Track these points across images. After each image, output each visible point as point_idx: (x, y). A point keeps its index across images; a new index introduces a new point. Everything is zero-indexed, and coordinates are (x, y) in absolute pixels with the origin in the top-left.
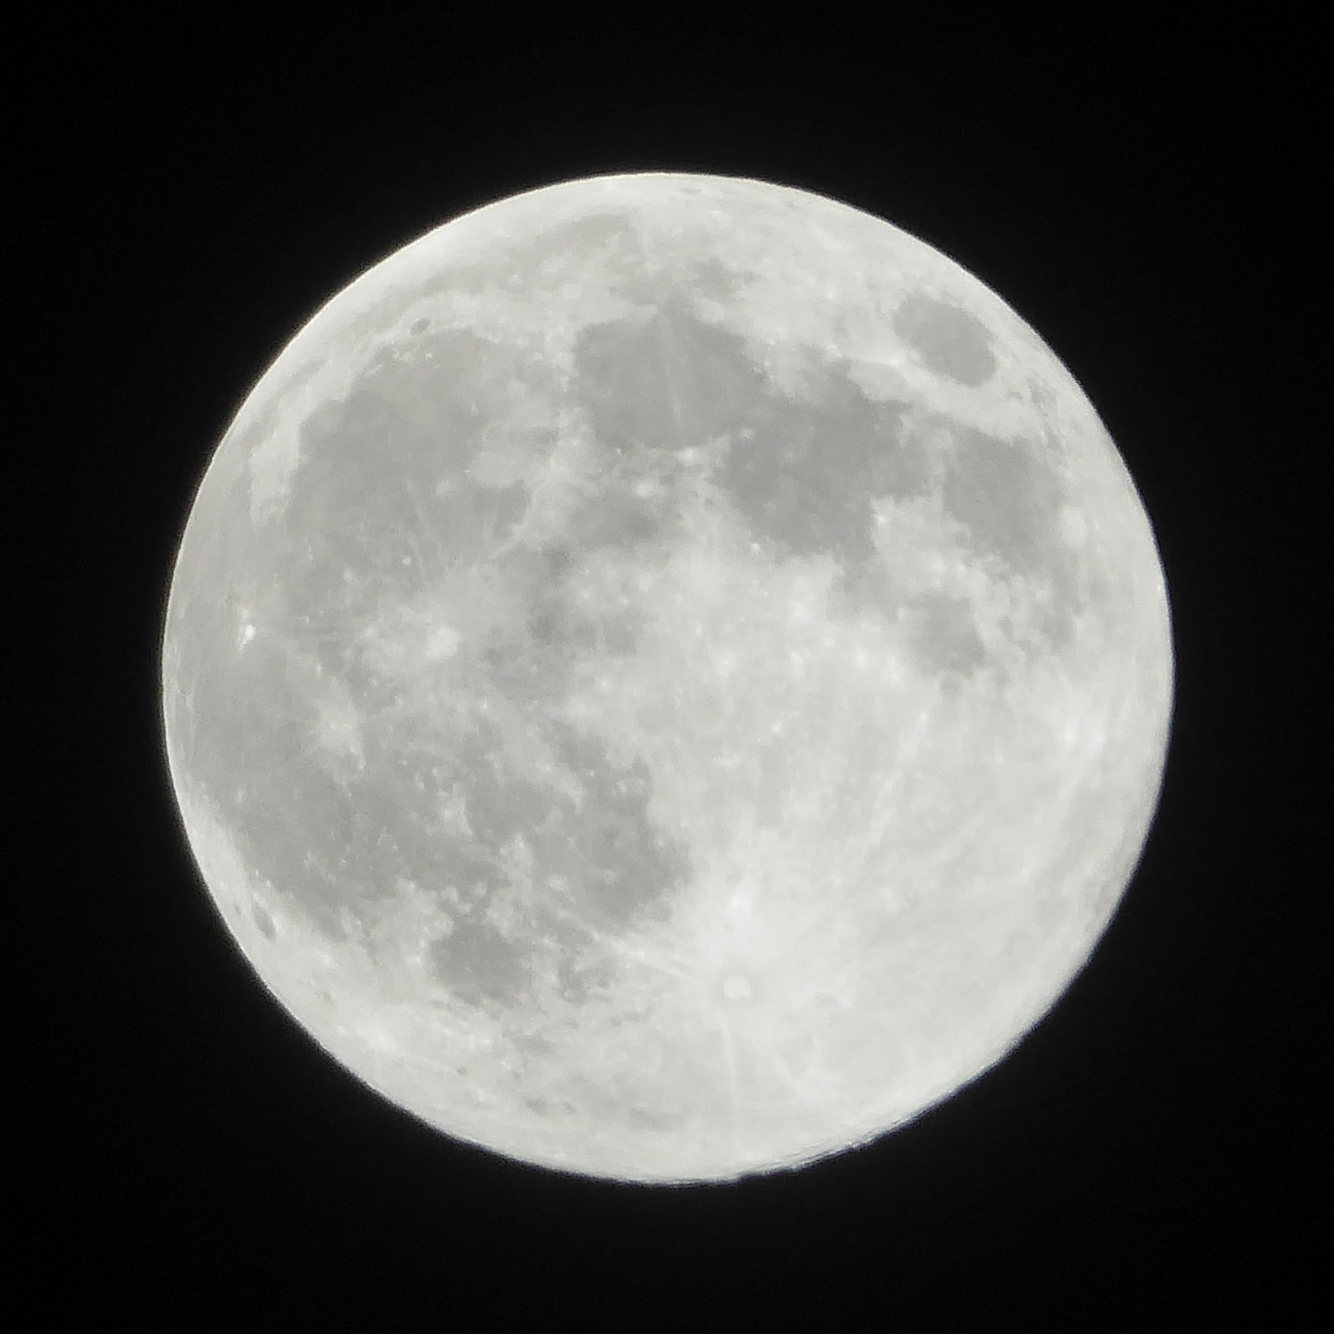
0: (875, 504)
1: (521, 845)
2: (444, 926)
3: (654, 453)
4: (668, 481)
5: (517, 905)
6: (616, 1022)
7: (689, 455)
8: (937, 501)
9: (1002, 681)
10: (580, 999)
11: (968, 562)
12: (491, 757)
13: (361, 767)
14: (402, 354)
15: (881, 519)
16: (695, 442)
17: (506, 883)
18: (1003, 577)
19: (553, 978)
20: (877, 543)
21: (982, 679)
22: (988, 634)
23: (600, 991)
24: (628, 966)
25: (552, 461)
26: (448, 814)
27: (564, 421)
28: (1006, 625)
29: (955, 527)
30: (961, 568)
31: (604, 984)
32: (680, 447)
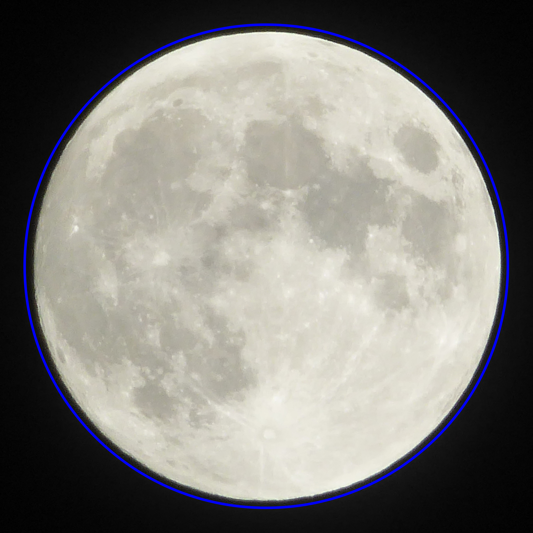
0: (369, 227)
1: (182, 356)
2: (141, 383)
3: (273, 189)
4: (276, 203)
5: (175, 381)
6: (212, 439)
7: (288, 193)
8: (398, 230)
9: (414, 315)
10: (198, 427)
11: (408, 260)
12: (175, 315)
13: (116, 304)
14: (168, 115)
15: (371, 236)
16: (292, 187)
17: (172, 371)
18: (424, 268)
19: (186, 416)
20: (367, 246)
21: (406, 313)
22: (412, 293)
23: (207, 425)
24: (222, 417)
25: (225, 184)
26: (151, 336)
27: (234, 166)
28: (421, 290)
29: (405, 242)
30: (404, 262)
31: (209, 422)
32: (285, 188)
